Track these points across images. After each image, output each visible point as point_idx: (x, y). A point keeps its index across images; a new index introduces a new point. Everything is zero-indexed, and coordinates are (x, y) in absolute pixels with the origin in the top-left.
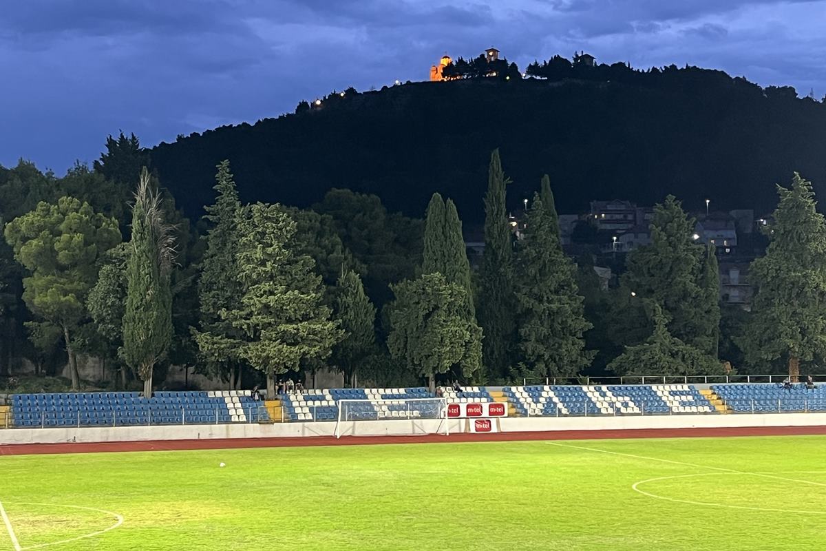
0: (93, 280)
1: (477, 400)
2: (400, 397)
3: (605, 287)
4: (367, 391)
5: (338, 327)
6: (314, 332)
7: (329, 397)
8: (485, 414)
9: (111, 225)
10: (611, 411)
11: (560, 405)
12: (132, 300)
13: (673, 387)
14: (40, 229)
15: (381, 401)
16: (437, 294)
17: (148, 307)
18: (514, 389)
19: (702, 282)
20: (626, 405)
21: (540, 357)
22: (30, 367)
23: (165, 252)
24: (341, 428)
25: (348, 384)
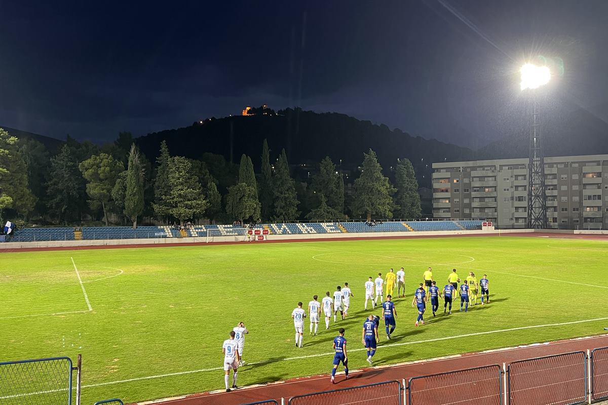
0: (113, 185)
1: (259, 229)
2: (230, 228)
3: (305, 189)
4: (218, 226)
5: (207, 202)
7: (204, 228)
8: (262, 234)
9: (120, 164)
10: (306, 232)
11: (288, 230)
12: (128, 192)
13: (328, 224)
14: (93, 165)
15: (223, 229)
16: (244, 190)
17: (134, 195)
18: (272, 225)
19: (338, 187)
20: (311, 230)
21: (281, 214)
22: (89, 217)
23: (141, 174)
24: (208, 239)
25: (211, 223)
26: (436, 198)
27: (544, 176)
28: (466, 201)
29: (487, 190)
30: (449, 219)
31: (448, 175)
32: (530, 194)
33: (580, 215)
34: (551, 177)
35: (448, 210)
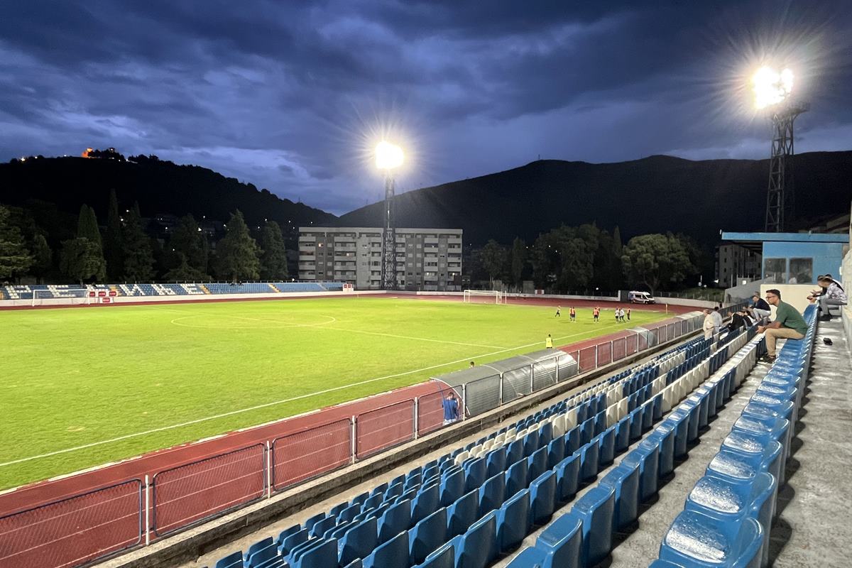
1: (103, 290)
2: (67, 289)
3: (162, 247)
4: (48, 286)
5: (33, 259)
6: (20, 260)
7: (28, 289)
8: (107, 295)
10: (163, 294)
11: (141, 292)
13: (189, 285)
15: (56, 291)
18: (120, 285)
20: (170, 292)
21: (133, 273)
24: (34, 302)
25: (38, 283)
26: (302, 261)
27: (395, 244)
28: (330, 264)
29: (348, 254)
30: (313, 280)
31: (313, 239)
32: (384, 260)
33: (422, 278)
34: (401, 245)
35: (313, 272)
